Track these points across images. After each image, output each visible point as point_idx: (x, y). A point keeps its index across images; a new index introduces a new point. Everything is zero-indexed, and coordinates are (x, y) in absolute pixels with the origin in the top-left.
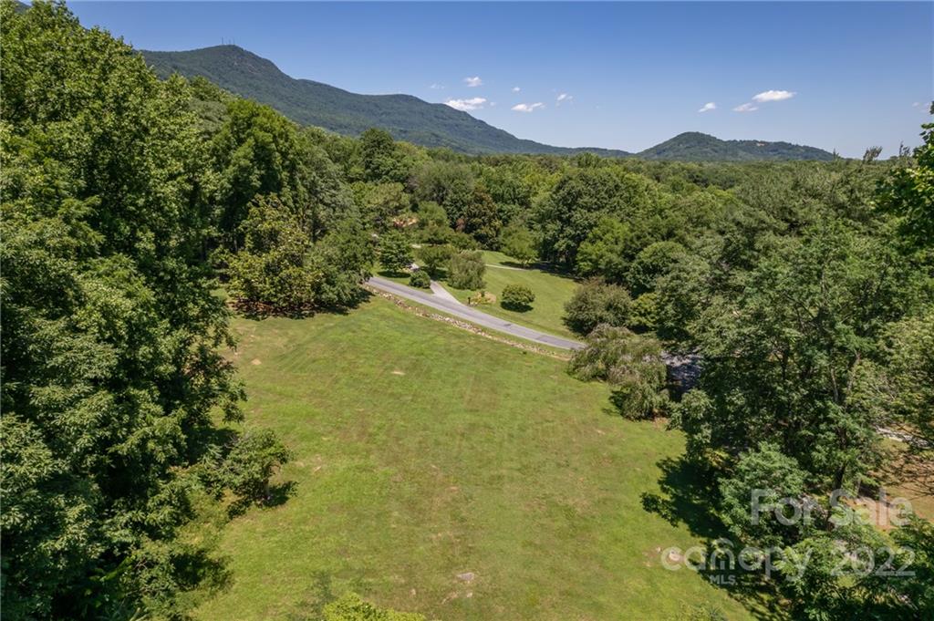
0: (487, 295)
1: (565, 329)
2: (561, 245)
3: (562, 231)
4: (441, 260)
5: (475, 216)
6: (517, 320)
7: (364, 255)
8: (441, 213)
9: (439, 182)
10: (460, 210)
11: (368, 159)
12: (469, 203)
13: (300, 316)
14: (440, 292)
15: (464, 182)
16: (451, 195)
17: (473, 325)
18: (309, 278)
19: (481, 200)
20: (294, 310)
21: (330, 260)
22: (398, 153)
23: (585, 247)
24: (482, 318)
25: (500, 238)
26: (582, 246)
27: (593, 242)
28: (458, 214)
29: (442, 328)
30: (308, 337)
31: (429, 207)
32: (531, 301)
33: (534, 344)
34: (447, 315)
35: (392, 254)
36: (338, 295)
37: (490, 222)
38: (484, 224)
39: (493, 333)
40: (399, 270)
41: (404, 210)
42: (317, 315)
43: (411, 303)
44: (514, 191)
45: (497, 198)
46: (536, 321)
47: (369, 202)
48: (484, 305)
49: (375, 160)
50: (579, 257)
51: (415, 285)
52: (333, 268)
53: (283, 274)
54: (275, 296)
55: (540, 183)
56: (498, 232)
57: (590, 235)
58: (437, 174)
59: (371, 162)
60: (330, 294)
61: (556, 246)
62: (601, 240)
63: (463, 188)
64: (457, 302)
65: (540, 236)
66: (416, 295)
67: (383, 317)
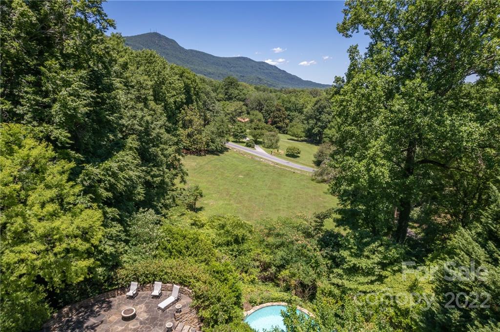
0: (280, 151)
1: (313, 165)
2: (316, 130)
3: (316, 124)
4: (260, 136)
5: (276, 117)
6: (292, 161)
7: (227, 131)
8: (260, 116)
9: (260, 102)
10: (269, 115)
11: (227, 91)
12: (274, 112)
13: (200, 155)
14: (259, 149)
15: (272, 102)
16: (265, 107)
17: (273, 162)
18: (204, 139)
19: (279, 110)
20: (198, 152)
21: (213, 133)
22: (240, 88)
23: (327, 131)
24: (277, 160)
25: (288, 128)
26: (325, 131)
27: (330, 129)
28: (269, 116)
29: (259, 163)
30: (204, 163)
31: (255, 113)
32: (299, 153)
33: (298, 170)
34: (262, 158)
35: (238, 132)
36: (216, 147)
37: (283, 120)
38: (281, 121)
39: (281, 165)
40: (241, 140)
41: (244, 114)
42: (207, 156)
43: (246, 153)
44: (295, 106)
45: (287, 109)
46: (300, 162)
47: (228, 110)
48: (279, 155)
49: (230, 91)
50: (324, 136)
51: (248, 146)
52: (214, 136)
53: (194, 137)
54: (191, 147)
55: (309, 102)
56: (287, 125)
57: (329, 126)
58: (259, 98)
59: (228, 92)
60: (213, 147)
61: (313, 131)
62: (334, 128)
63: (271, 104)
64: (266, 153)
65: (307, 127)
66: (249, 150)
67: (234, 157)
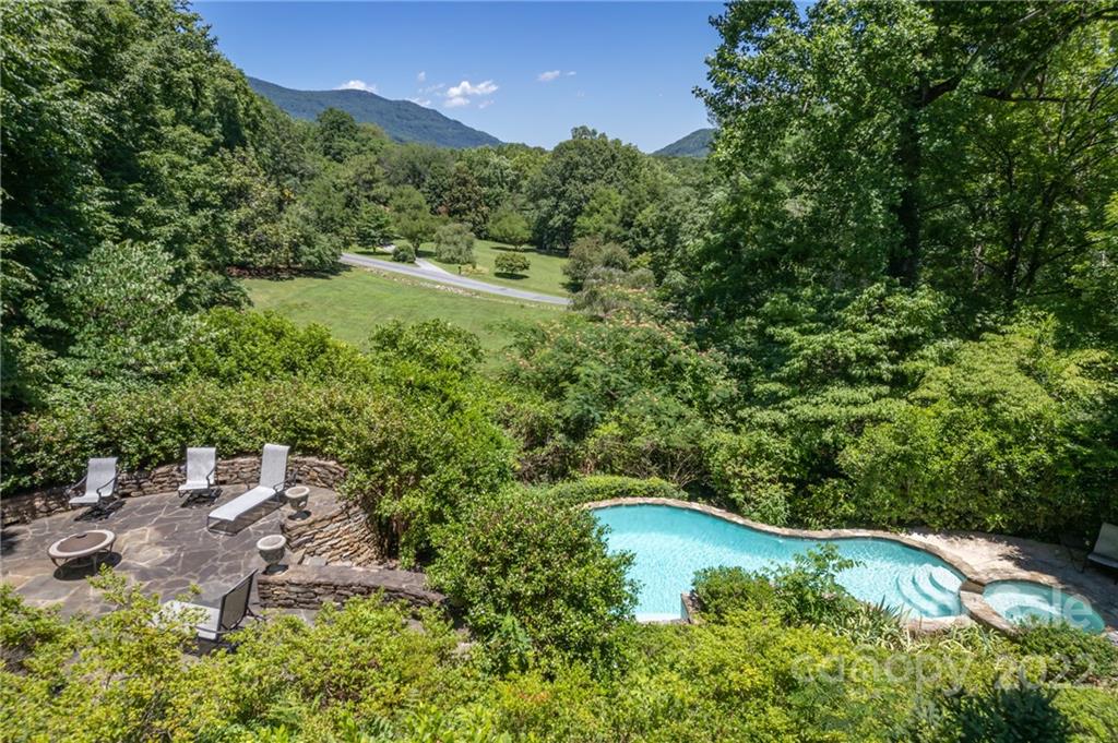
0: (478, 267)
1: (564, 291)
2: (556, 221)
3: (556, 207)
4: (425, 234)
5: (458, 201)
6: (513, 286)
7: (342, 218)
8: (418, 197)
9: (414, 166)
10: (439, 196)
11: (327, 143)
12: (451, 188)
13: (279, 279)
14: (427, 267)
15: (443, 165)
16: (428, 179)
17: (466, 290)
18: (286, 237)
19: (465, 183)
20: (271, 272)
21: (306, 219)
22: (360, 135)
23: (583, 221)
24: (475, 285)
25: (489, 225)
26: (579, 220)
27: (590, 215)
28: (438, 201)
29: (434, 292)
30: (291, 295)
31: (406, 191)
32: (526, 267)
33: (530, 302)
34: (438, 283)
35: (370, 227)
36: (320, 257)
37: (476, 207)
38: (470, 210)
39: (488, 295)
40: (379, 249)
41: (380, 184)
42: (297, 280)
43: (395, 275)
44: (502, 173)
45: (483, 181)
46: (532, 286)
47: (338, 177)
48: (479, 276)
49: (335, 144)
50: (577, 232)
51: (399, 261)
52: (310, 228)
53: (259, 230)
54: (251, 256)
55: (531, 165)
56: (486, 218)
57: (587, 208)
58: (412, 157)
59: (330, 147)
60: (308, 255)
61: (551, 223)
62: (599, 212)
63: (443, 171)
64: (444, 272)
65: (535, 215)
66: (402, 269)
67: (368, 282)
